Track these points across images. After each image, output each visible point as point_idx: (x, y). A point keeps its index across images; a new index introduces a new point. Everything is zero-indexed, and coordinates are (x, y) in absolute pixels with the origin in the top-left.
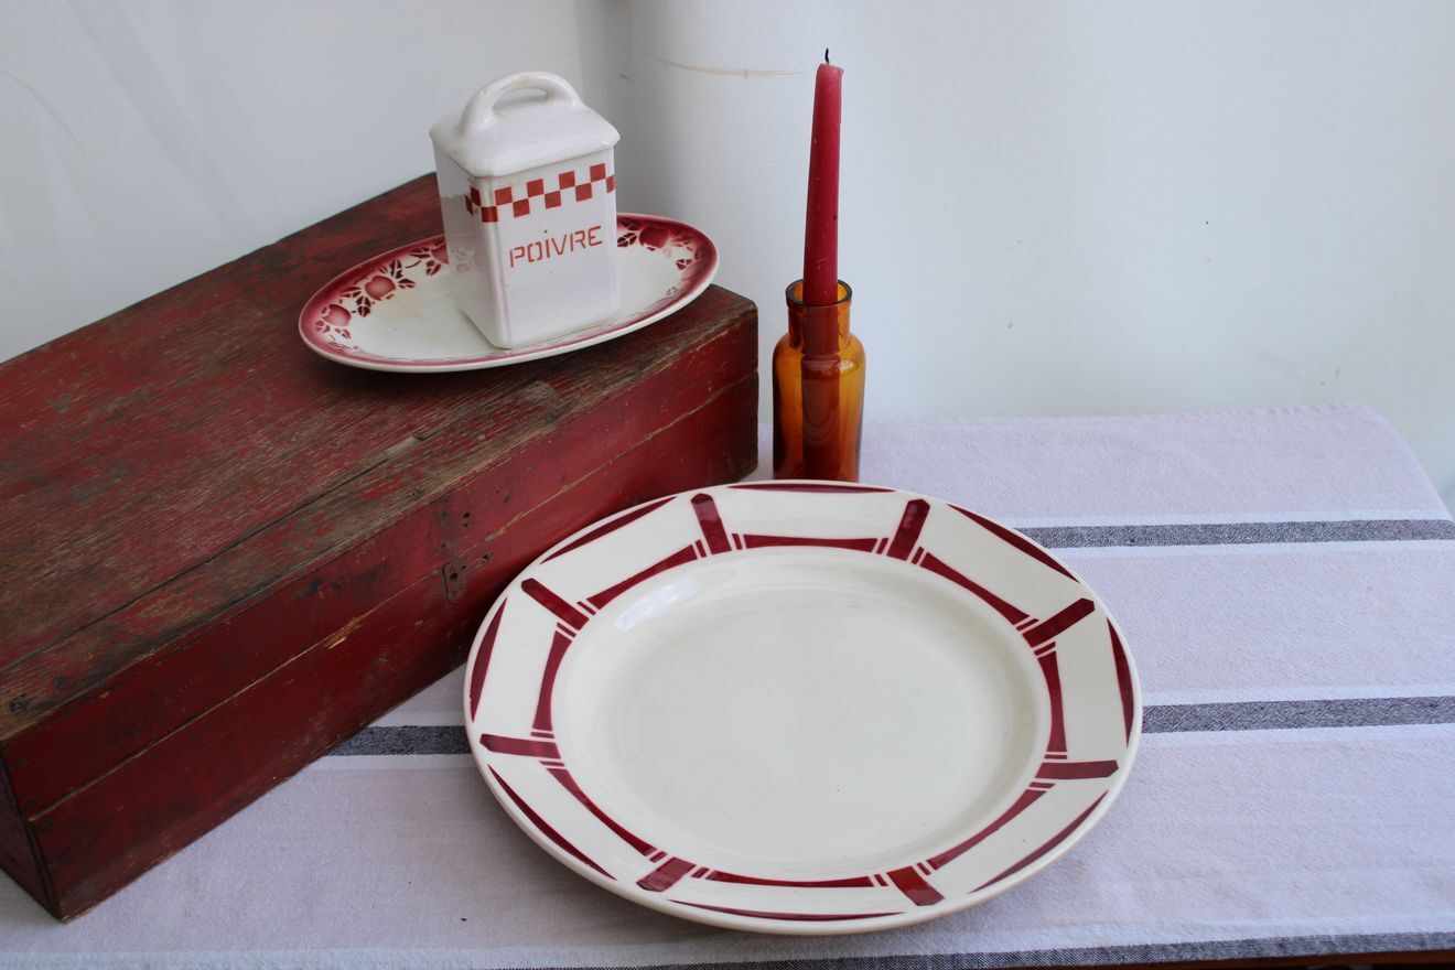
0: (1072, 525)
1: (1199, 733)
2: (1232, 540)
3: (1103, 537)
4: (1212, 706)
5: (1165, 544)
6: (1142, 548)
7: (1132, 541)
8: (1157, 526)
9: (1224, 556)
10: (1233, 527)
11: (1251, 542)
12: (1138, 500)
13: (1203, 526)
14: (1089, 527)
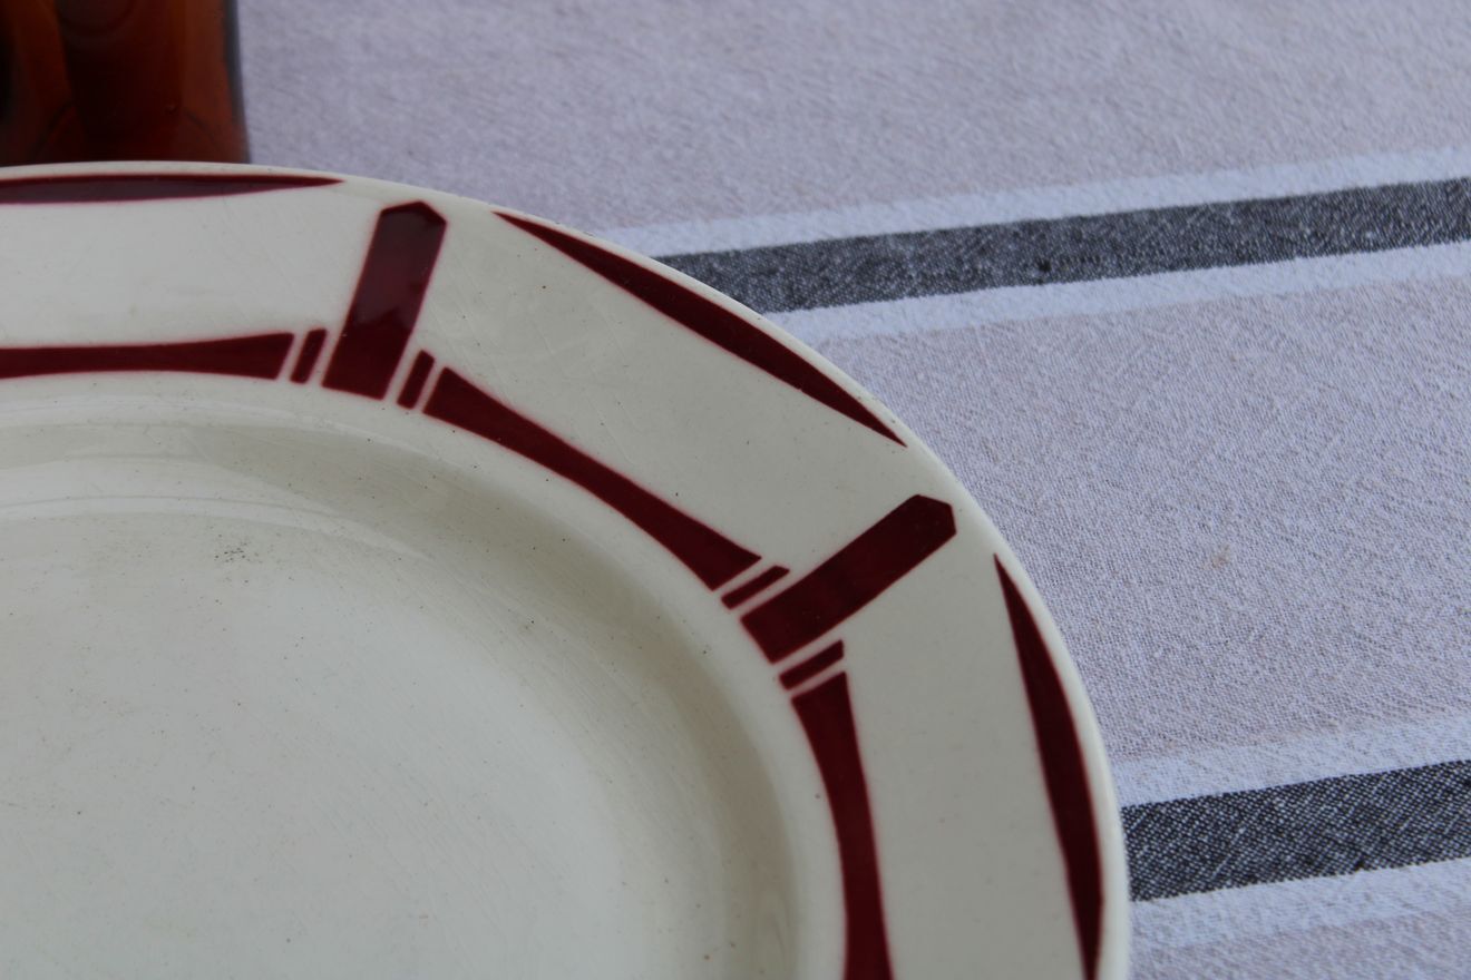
0: (870, 230)
1: (1294, 888)
2: (1324, 244)
3: (959, 261)
4: (1320, 787)
5: (1137, 270)
6: (1074, 288)
7: (1045, 267)
8: (1110, 216)
9: (1307, 295)
10: (1324, 205)
11: (1377, 246)
12: (1052, 142)
13: (1238, 204)
14: (921, 235)
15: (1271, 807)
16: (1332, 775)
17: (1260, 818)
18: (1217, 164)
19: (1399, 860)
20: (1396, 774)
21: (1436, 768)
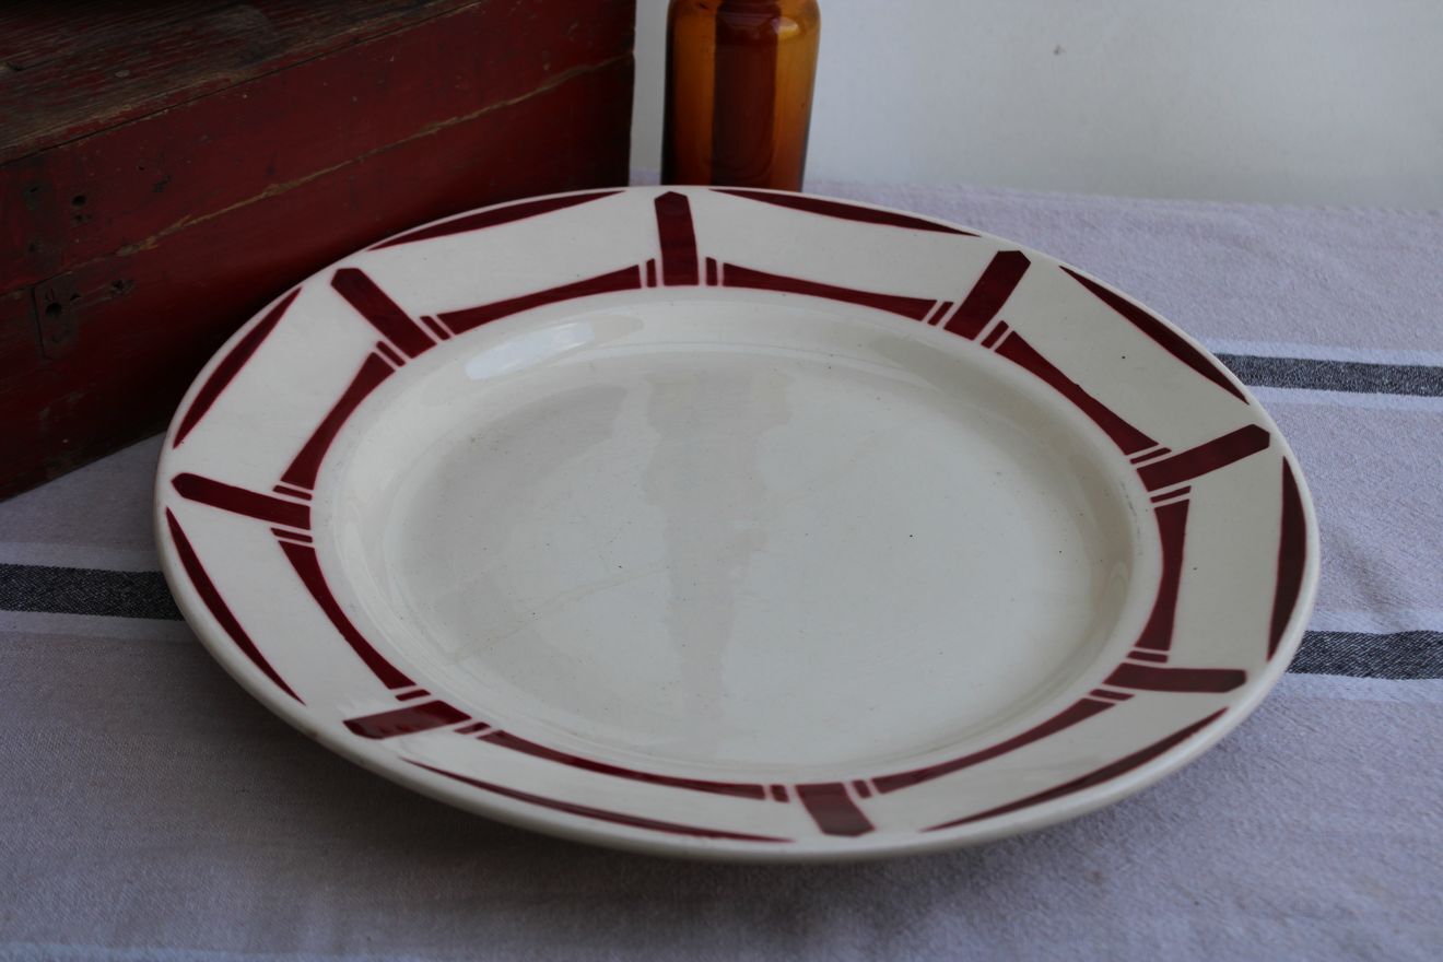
9: (1381, 411)
10: (1399, 371)
11: (1426, 394)
12: (1243, 320)
13: (1348, 363)
15: (1322, 640)
16: (1361, 631)
17: (1315, 644)
18: (1338, 343)
19: (1392, 676)
20: (1398, 635)
21: (1423, 632)
